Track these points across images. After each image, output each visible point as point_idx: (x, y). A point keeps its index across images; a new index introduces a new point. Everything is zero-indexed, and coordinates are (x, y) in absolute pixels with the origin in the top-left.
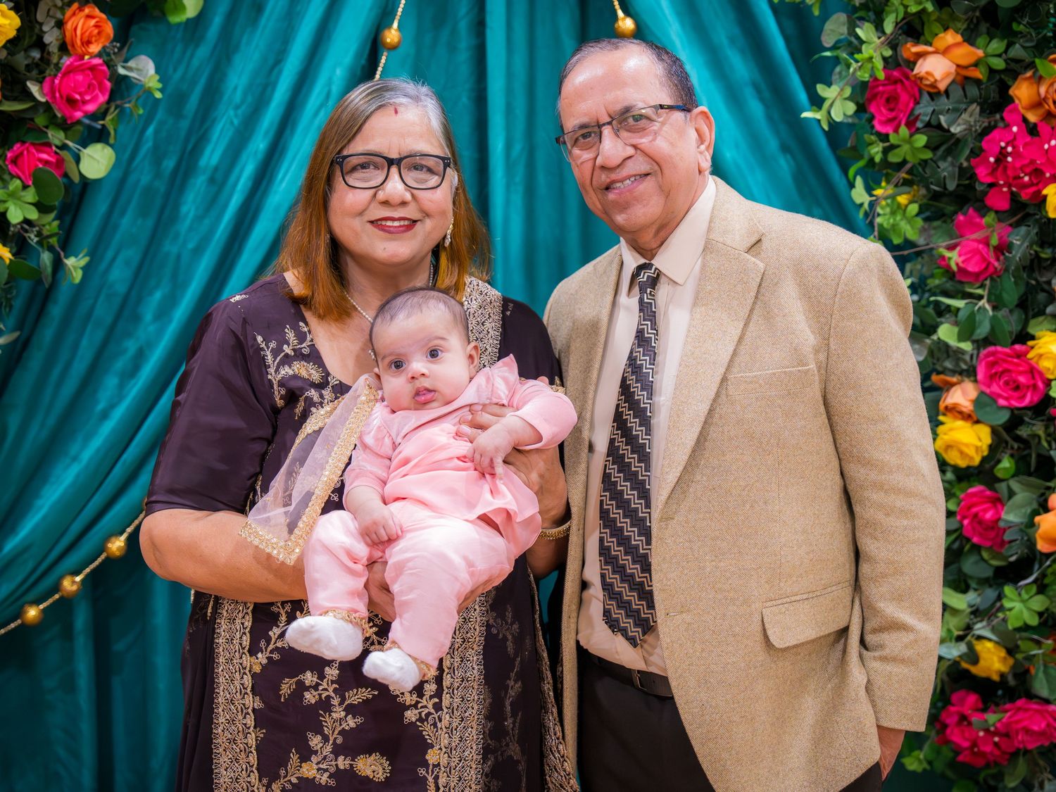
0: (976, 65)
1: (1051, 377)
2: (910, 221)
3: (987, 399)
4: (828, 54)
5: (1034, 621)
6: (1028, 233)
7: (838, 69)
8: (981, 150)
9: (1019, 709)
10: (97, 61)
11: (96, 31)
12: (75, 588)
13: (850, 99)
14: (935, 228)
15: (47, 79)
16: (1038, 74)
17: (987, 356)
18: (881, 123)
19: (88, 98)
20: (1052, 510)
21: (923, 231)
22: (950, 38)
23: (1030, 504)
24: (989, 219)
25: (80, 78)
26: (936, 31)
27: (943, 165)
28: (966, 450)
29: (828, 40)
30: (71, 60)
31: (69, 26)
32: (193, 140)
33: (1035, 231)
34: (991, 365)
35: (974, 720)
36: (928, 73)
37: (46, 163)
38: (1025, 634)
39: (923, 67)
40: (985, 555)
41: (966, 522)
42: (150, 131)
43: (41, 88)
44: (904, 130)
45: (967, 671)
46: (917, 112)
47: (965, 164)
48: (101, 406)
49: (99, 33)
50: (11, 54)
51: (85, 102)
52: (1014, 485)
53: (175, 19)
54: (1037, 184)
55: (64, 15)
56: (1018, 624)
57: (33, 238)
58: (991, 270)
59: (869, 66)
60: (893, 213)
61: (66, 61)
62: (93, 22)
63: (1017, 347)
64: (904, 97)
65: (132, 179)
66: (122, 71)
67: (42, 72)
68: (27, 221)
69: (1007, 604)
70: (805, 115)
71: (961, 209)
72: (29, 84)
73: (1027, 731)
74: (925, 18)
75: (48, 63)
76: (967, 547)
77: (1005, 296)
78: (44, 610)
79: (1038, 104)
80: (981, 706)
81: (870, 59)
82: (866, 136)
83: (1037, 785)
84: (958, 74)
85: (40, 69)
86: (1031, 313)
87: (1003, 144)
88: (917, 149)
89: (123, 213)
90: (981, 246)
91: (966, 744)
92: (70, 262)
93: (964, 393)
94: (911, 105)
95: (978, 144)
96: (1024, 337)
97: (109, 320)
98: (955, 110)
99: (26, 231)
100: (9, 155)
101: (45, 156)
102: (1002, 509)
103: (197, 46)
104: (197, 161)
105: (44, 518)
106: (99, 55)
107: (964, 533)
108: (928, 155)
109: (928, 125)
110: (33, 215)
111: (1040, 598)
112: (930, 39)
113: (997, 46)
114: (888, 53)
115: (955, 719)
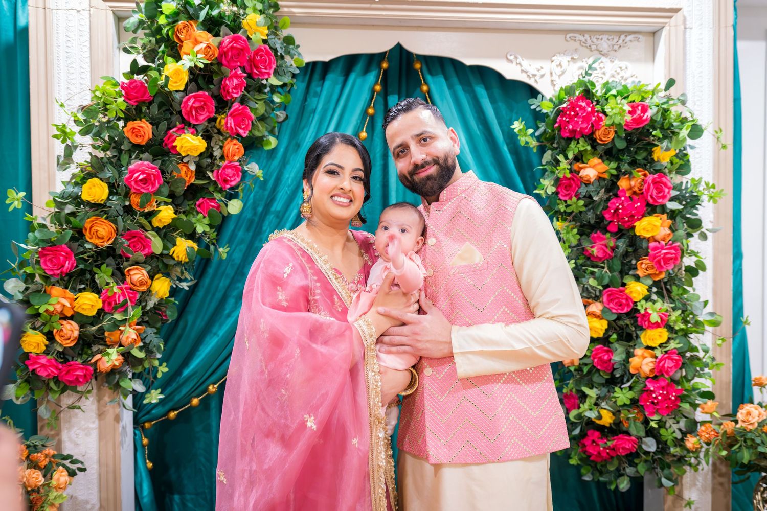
0: (605, 172)
1: (636, 301)
2: (573, 236)
3: (606, 309)
4: (541, 167)
5: (628, 402)
6: (625, 242)
7: (547, 173)
8: (608, 207)
9: (619, 439)
10: (237, 164)
11: (238, 151)
12: (214, 390)
13: (553, 185)
14: (584, 239)
15: (215, 171)
16: (632, 176)
17: (607, 292)
18: (562, 195)
19: (232, 179)
20: (636, 356)
21: (579, 240)
22: (596, 161)
23: (623, 353)
24: (608, 235)
25: (229, 170)
26: (589, 158)
27: (589, 213)
28: (597, 330)
29: (544, 162)
30: (226, 162)
31: (226, 148)
32: (270, 199)
33: (628, 240)
34: (609, 296)
35: (601, 443)
36: (587, 175)
37: (213, 207)
38: (625, 408)
39: (583, 173)
40: (601, 373)
41: (596, 360)
42: (252, 195)
43: (213, 175)
44: (574, 199)
45: (594, 422)
46: (580, 191)
47: (598, 213)
48: (227, 312)
49: (239, 152)
50: (200, 160)
51: (231, 181)
52: (616, 345)
53: (267, 148)
54: (631, 221)
55: (223, 144)
56: (622, 403)
57: (206, 240)
58: (608, 256)
59: (563, 172)
60: (567, 233)
61: (223, 164)
62: (236, 147)
63: (621, 288)
64: (574, 186)
65: (244, 215)
66: (246, 169)
67: (211, 168)
68: (204, 232)
69: (616, 395)
70: (535, 192)
71: (592, 231)
72: (208, 172)
73: (624, 448)
74: (583, 153)
75: (214, 164)
76: (594, 370)
77: (614, 267)
78: (200, 400)
79: (631, 188)
80: (600, 436)
81: (564, 169)
82: (558, 202)
83: (622, 469)
84: (598, 176)
85: (211, 166)
86: (624, 274)
87: (617, 205)
88: (580, 207)
89: (239, 230)
90: (603, 247)
91: (595, 453)
92: (221, 250)
93: (597, 307)
94: (577, 189)
95: (606, 204)
96: (624, 285)
97: (232, 274)
98: (596, 191)
99: (204, 236)
100: (197, 203)
101: (213, 204)
102: (612, 355)
103: (273, 160)
104: (270, 208)
105: (202, 360)
106: (237, 161)
107: (595, 365)
108: (584, 209)
109: (585, 197)
110: (207, 229)
111: (631, 392)
112: (586, 162)
113: (614, 165)
114: (569, 167)
115: (590, 442)
